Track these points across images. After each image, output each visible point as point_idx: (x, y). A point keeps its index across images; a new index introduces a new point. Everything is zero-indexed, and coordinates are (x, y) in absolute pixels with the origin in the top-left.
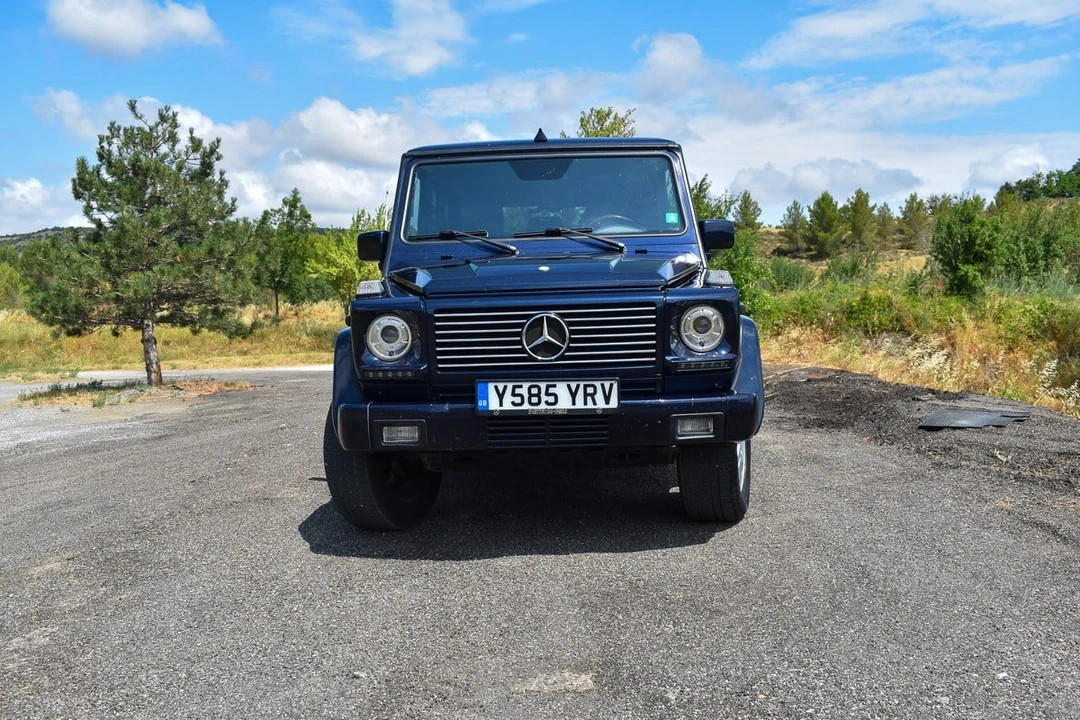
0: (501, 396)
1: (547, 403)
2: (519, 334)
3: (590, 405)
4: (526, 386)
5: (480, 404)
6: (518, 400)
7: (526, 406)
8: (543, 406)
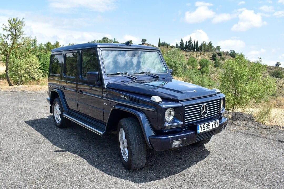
0: (201, 128)
1: (209, 128)
2: (200, 110)
3: (215, 127)
4: (205, 124)
5: (198, 131)
6: (204, 128)
7: (205, 130)
8: (208, 129)
